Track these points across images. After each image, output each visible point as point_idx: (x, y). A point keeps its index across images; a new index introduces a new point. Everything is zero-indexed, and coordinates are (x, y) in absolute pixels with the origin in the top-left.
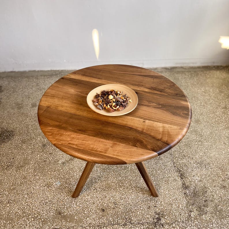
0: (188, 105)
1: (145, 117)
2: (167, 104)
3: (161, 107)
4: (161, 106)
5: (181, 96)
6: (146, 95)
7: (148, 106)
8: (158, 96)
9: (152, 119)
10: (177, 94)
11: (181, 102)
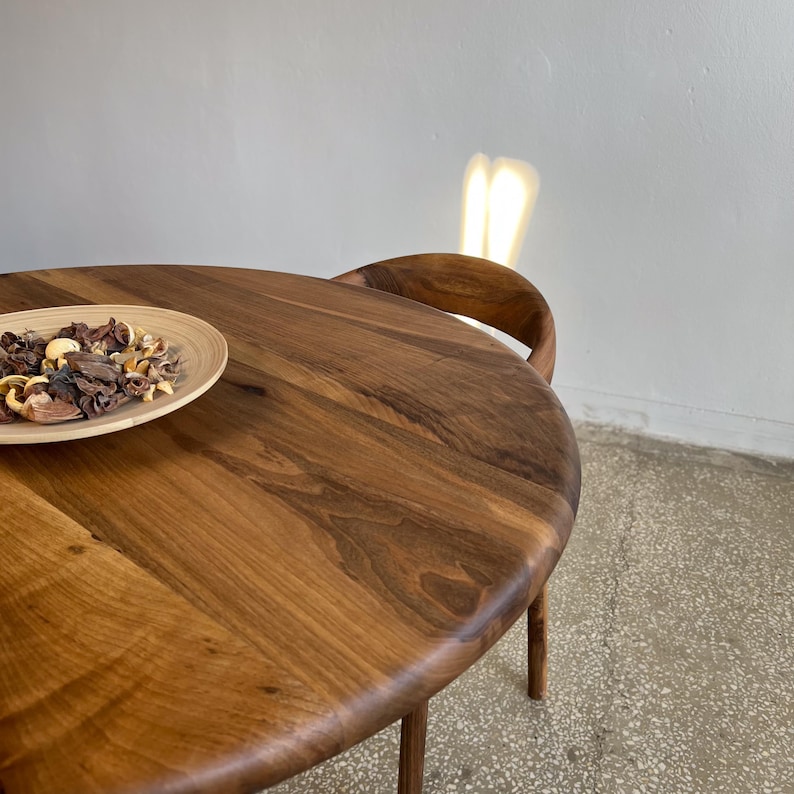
0: (528, 538)
1: (131, 521)
2: (371, 491)
3: (310, 498)
4: (317, 490)
5: (526, 469)
6: (301, 413)
7: (233, 469)
8: (370, 434)
9: (150, 550)
10: (505, 454)
11: (494, 507)
